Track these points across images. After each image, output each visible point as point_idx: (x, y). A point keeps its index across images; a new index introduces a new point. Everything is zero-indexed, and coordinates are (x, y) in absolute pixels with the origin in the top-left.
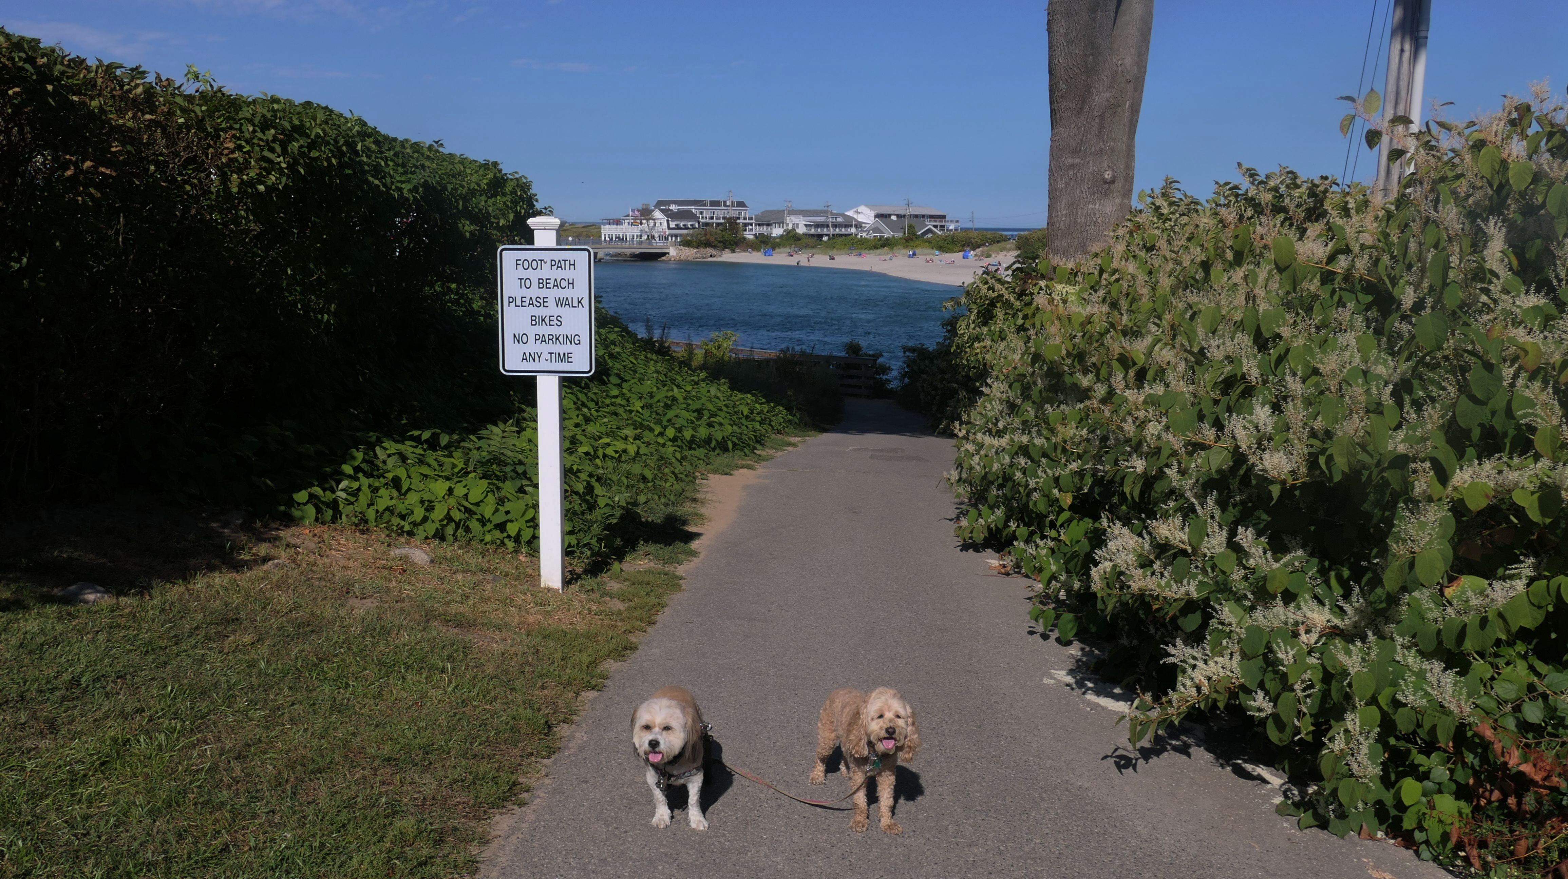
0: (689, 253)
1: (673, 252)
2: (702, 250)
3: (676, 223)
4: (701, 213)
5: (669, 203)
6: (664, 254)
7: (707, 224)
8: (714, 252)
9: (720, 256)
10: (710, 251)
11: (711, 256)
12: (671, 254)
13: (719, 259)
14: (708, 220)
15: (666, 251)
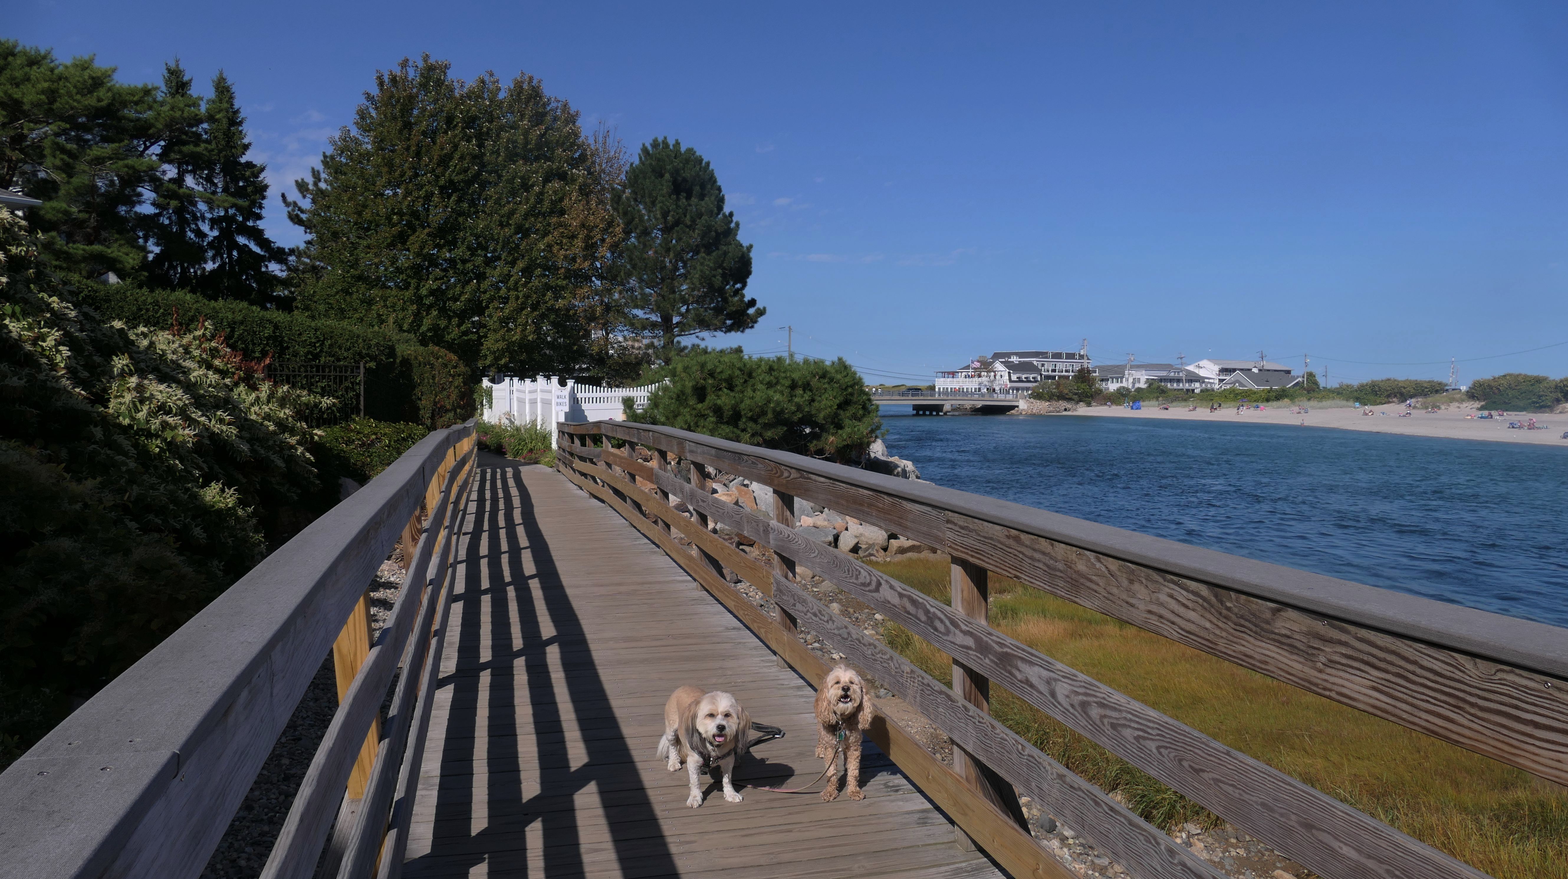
0: (1042, 407)
1: (1023, 405)
2: (1054, 403)
3: (1018, 375)
4: (1043, 365)
5: (1009, 355)
6: (1013, 407)
7: (1048, 377)
8: (1069, 406)
9: (1075, 410)
10: (1063, 404)
11: (1065, 410)
12: (1021, 407)
13: (1075, 413)
14: (1050, 373)
15: (1016, 404)
